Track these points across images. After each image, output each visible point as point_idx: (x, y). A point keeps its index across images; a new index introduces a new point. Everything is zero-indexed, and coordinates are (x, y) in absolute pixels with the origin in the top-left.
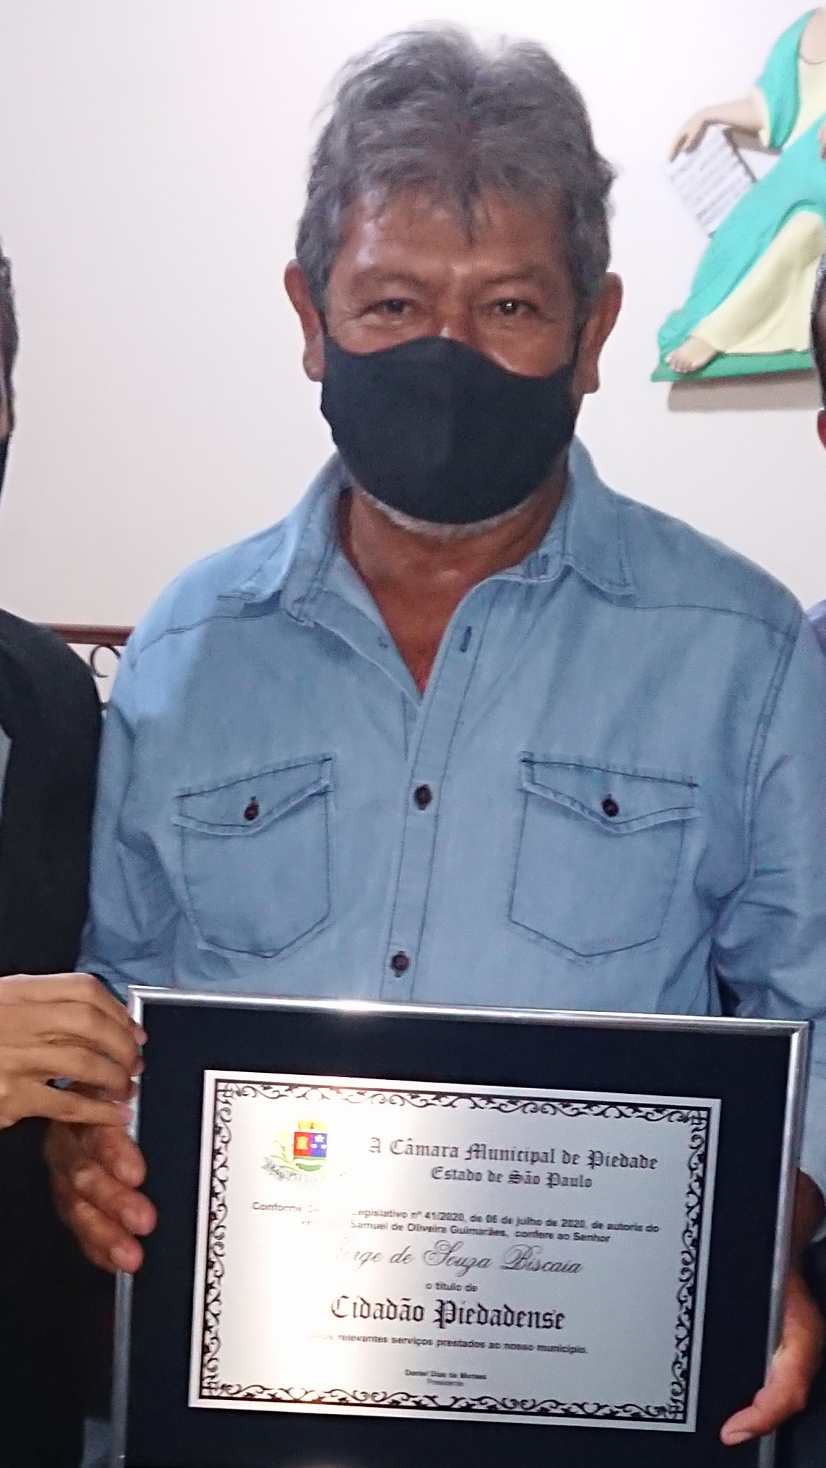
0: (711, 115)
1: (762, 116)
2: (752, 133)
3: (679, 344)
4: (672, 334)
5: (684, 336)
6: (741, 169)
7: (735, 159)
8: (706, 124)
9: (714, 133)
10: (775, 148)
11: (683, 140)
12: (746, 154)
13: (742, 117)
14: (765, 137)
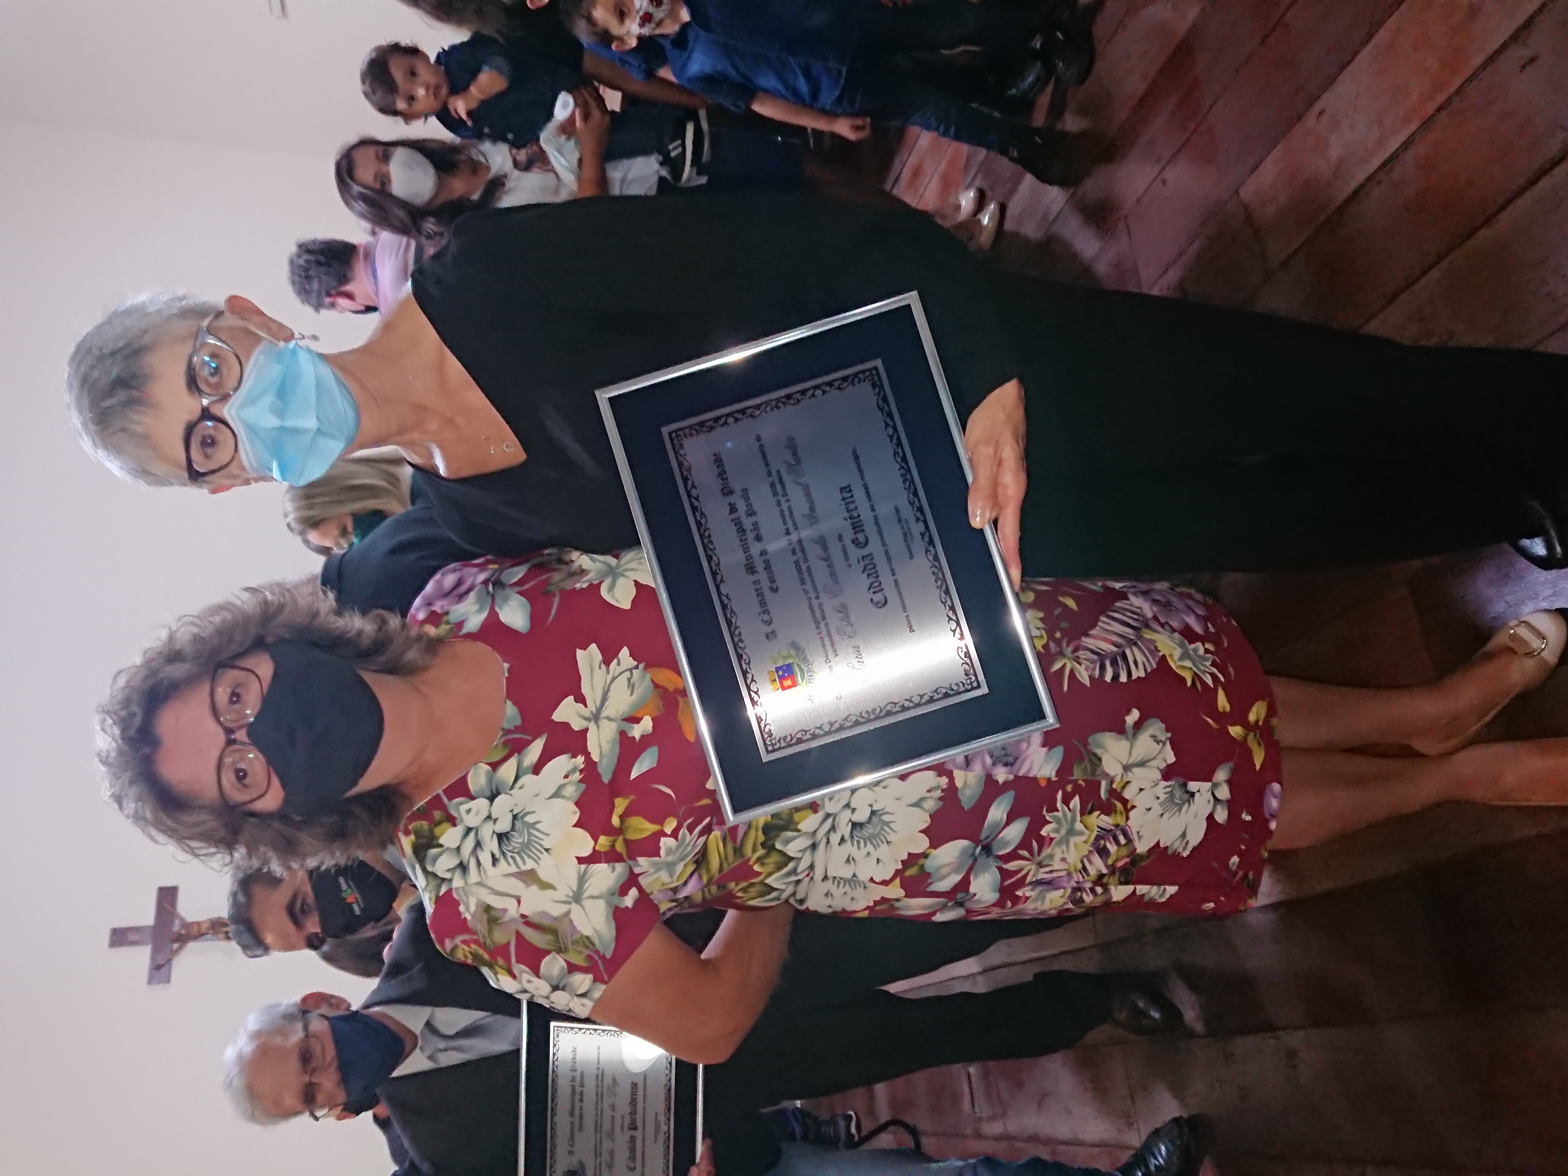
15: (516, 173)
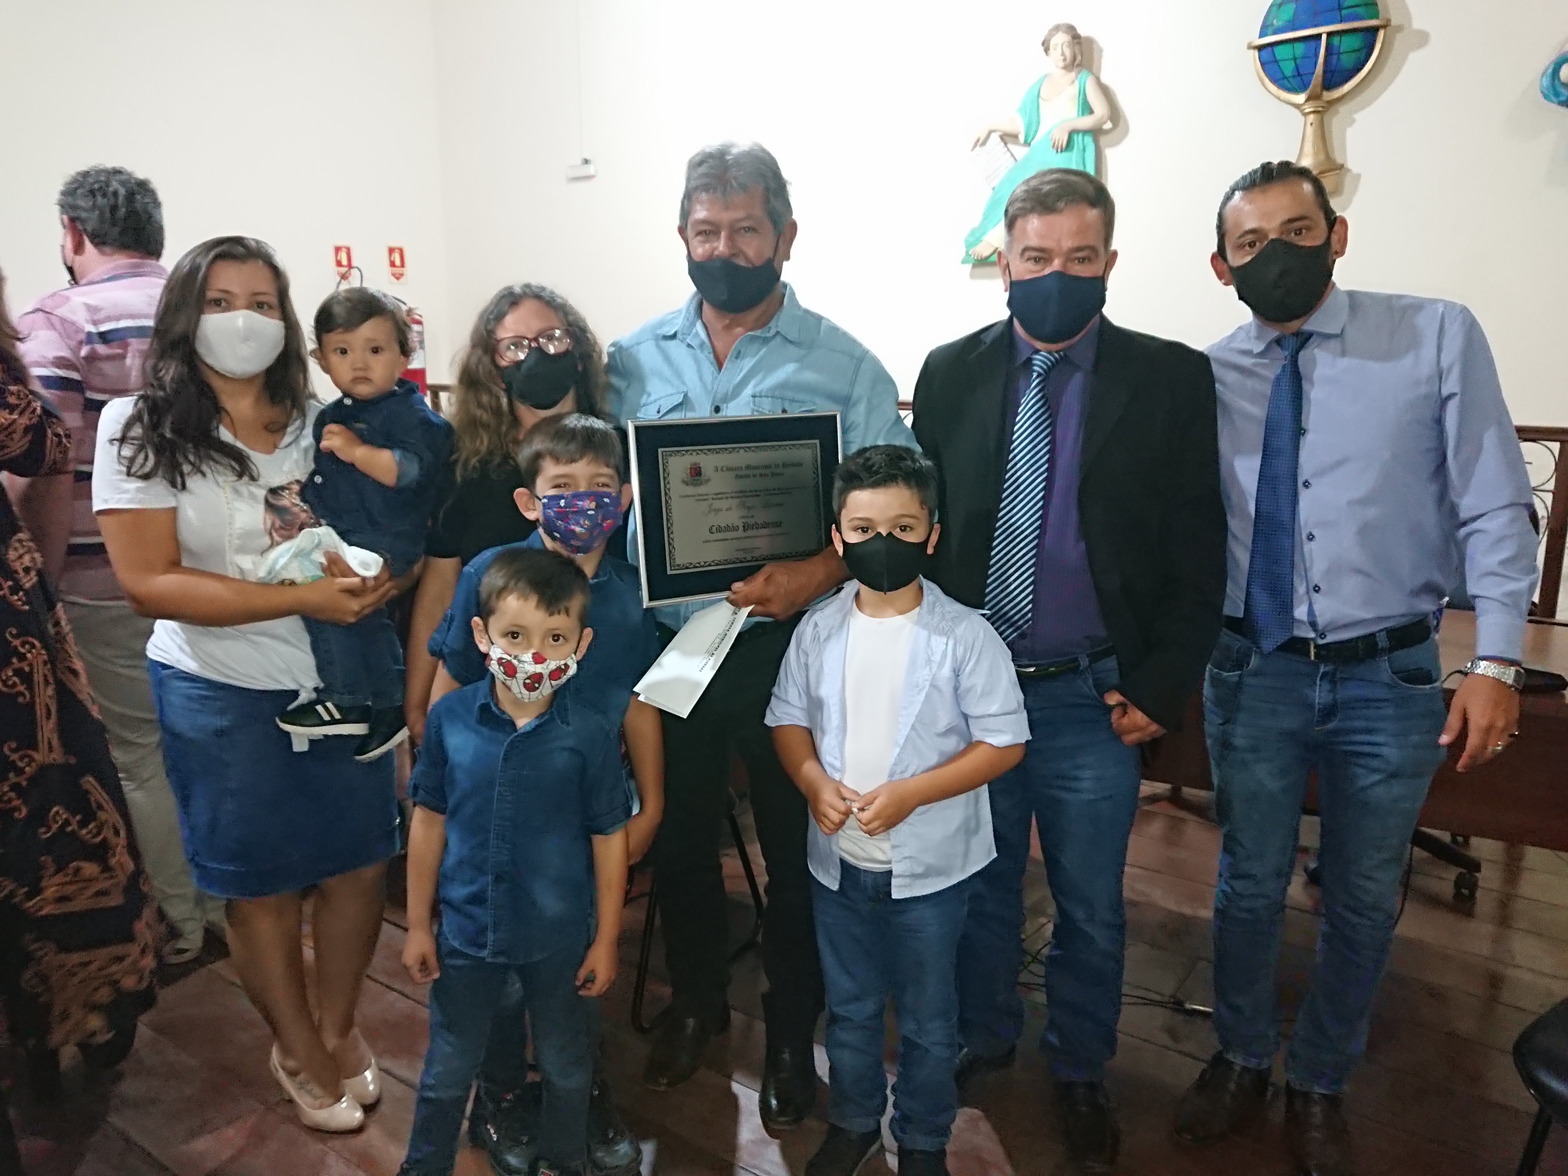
0: (993, 128)
1: (1019, 127)
2: (1015, 137)
3: (976, 245)
4: (972, 239)
5: (978, 241)
6: (1009, 154)
7: (1006, 149)
8: (990, 133)
9: (995, 138)
10: (1027, 144)
11: (978, 141)
12: (1010, 146)
13: (1009, 128)
14: (1022, 139)
15: (262, 493)
